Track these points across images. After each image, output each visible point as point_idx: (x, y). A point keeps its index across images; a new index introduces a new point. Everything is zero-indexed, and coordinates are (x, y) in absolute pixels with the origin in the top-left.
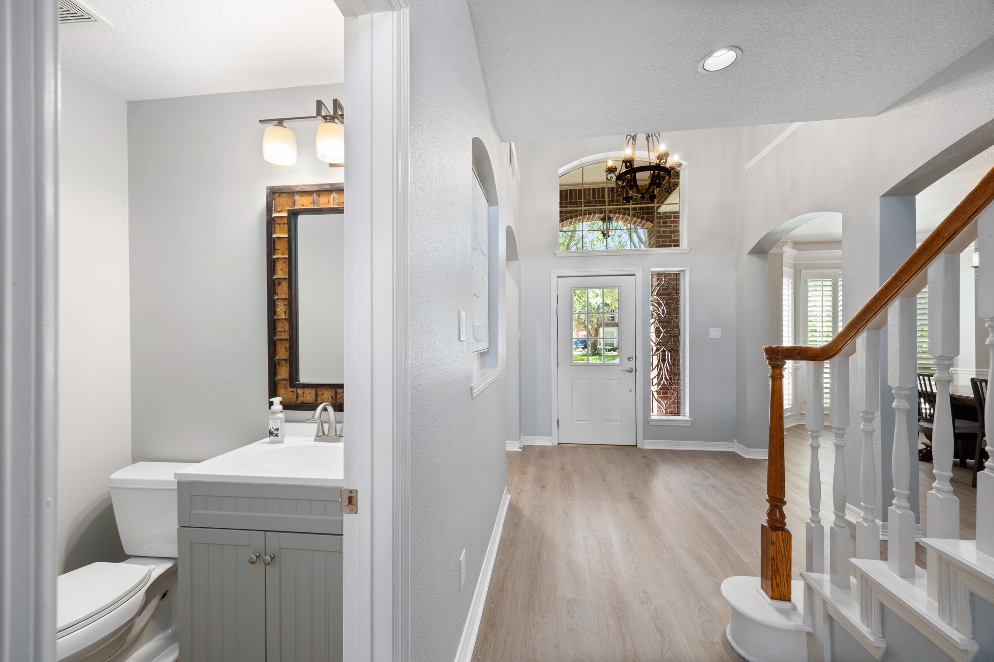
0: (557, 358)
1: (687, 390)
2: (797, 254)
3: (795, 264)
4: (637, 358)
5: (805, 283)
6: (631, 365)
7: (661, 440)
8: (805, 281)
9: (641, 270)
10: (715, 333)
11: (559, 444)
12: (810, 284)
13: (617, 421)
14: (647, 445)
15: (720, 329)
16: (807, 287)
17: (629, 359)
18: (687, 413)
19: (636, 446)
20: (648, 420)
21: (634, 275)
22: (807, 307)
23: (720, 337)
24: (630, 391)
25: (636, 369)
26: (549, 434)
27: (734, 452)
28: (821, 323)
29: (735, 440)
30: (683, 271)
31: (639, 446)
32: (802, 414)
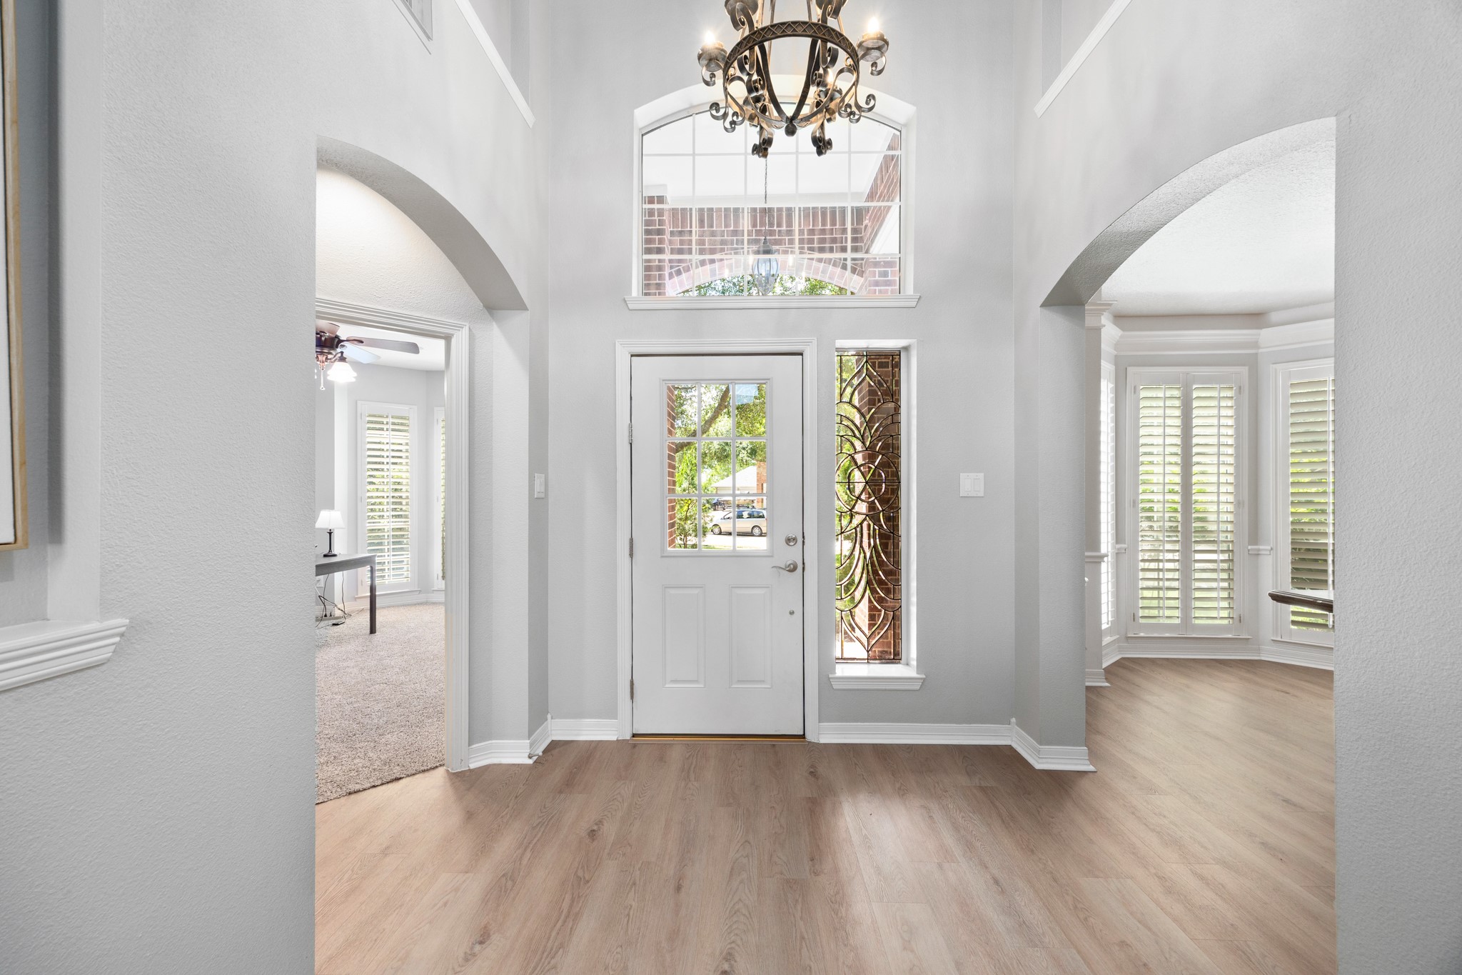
0: (631, 540)
1: (914, 610)
2: (1121, 337)
3: (1116, 356)
4: (806, 541)
5: (1135, 392)
6: (793, 554)
7: (857, 722)
8: (1135, 387)
9: (815, 342)
10: (971, 484)
11: (634, 735)
12: (1143, 394)
13: (762, 682)
14: (826, 734)
15: (981, 475)
16: (1138, 400)
17: (788, 540)
18: (913, 660)
19: (803, 736)
20: (829, 678)
21: (801, 354)
22: (1137, 437)
23: (983, 495)
24: (792, 613)
25: (803, 564)
26: (611, 713)
27: (1010, 747)
28: (1162, 468)
29: (1013, 720)
30: (906, 349)
31: (810, 737)
32: (1128, 638)
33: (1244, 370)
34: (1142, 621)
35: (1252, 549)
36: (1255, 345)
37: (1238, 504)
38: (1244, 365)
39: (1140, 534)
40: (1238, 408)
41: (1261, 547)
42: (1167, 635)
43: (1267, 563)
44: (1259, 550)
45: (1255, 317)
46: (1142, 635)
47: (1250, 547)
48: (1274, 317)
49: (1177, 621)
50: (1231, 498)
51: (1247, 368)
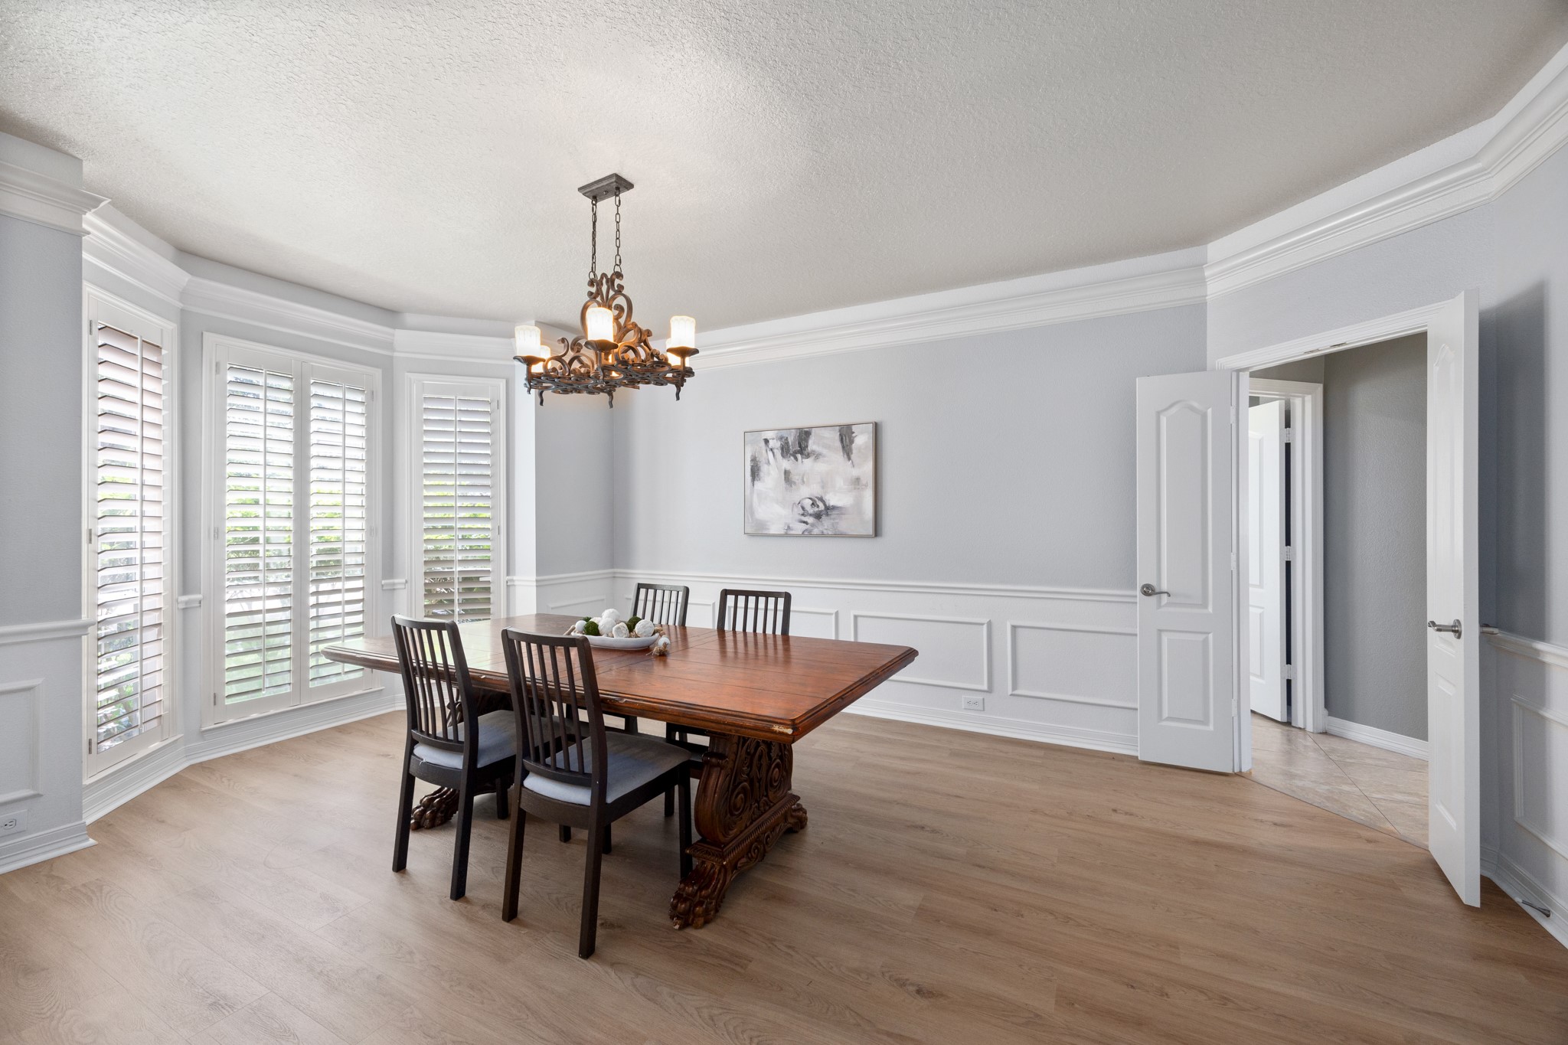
2: (186, 284)
3: (178, 310)
12: (232, 375)
16: (223, 383)
32: (203, 734)
33: (378, 373)
34: (228, 702)
35: (387, 584)
36: (390, 346)
37: (370, 531)
38: (377, 367)
39: (227, 577)
40: (369, 415)
41: (396, 581)
42: (272, 712)
43: (402, 597)
44: (394, 584)
45: (389, 313)
46: (231, 721)
47: (383, 582)
48: (410, 319)
49: (288, 689)
50: (359, 524)
51: (380, 371)
